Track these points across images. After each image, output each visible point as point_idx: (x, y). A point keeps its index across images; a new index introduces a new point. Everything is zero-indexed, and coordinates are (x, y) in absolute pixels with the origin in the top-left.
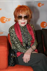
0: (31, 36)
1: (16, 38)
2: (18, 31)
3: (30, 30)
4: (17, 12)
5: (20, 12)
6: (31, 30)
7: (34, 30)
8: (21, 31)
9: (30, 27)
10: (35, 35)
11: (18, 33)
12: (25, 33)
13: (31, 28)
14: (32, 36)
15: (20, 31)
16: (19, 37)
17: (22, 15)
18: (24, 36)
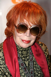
0: (42, 69)
1: (7, 74)
2: (11, 57)
3: (38, 55)
4: (18, 13)
5: (24, 16)
6: (42, 55)
7: (48, 55)
8: (19, 58)
9: (38, 48)
10: (49, 67)
11: (10, 63)
12: (27, 63)
13: (40, 50)
14: (44, 70)
15: (15, 57)
16: (13, 72)
17: (28, 24)
18: (25, 70)
